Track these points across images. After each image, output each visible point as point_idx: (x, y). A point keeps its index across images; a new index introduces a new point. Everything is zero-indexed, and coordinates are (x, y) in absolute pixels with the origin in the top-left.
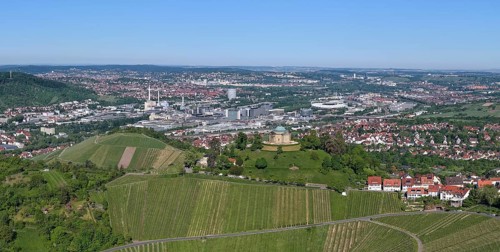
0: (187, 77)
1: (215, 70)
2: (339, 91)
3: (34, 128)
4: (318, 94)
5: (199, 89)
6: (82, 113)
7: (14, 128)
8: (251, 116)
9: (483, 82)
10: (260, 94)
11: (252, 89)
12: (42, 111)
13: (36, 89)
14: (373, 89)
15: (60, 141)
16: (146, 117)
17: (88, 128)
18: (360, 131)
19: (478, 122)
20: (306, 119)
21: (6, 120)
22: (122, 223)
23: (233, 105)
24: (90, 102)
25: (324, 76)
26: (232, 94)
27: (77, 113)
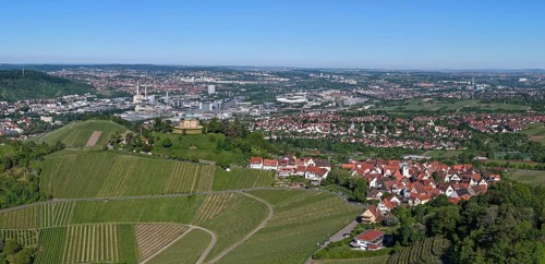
0: (178, 75)
2: (305, 87)
3: (36, 117)
4: (285, 91)
5: (185, 85)
6: (80, 104)
7: (19, 117)
8: (223, 108)
9: (431, 81)
10: (235, 89)
11: (230, 85)
12: (47, 103)
13: (44, 84)
14: (336, 86)
16: (133, 109)
20: (268, 111)
21: (14, 110)
23: (212, 98)
24: (88, 95)
25: (294, 75)
26: (211, 90)
27: (76, 104)
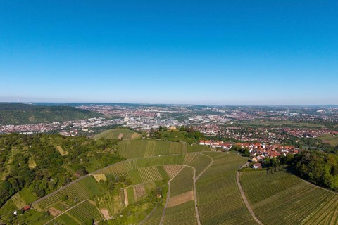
1: (152, 106)
2: (200, 114)
3: (79, 129)
4: (192, 115)
5: (145, 113)
6: (98, 122)
7: (69, 129)
8: (165, 123)
10: (169, 115)
11: (166, 113)
12: (81, 122)
14: (215, 113)
15: (91, 134)
16: (125, 124)
17: (103, 128)
18: (206, 129)
19: (255, 127)
20: (186, 124)
21: (65, 126)
22: (122, 154)
23: (159, 119)
26: (159, 115)
27: (96, 123)
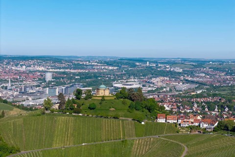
0: (8, 63)
1: (32, 58)
2: (135, 75)
4: (119, 77)
5: (20, 73)
8: (66, 93)
11: (64, 73)
14: (163, 74)
25: (122, 64)
26: (49, 77)
